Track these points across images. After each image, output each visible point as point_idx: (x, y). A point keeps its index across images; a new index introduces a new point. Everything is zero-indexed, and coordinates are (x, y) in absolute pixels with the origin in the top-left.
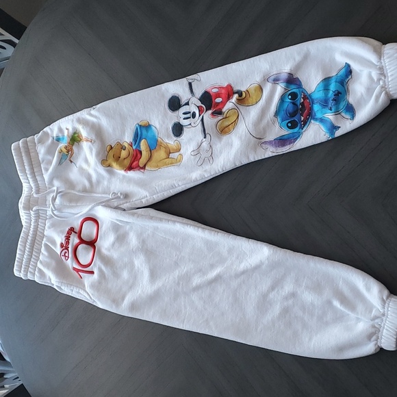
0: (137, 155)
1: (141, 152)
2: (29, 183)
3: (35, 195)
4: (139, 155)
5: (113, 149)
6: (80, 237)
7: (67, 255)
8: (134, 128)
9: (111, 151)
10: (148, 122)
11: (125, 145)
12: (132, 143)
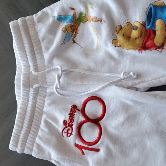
0: (150, 35)
1: (155, 32)
2: (27, 61)
3: (34, 73)
4: (152, 35)
5: (123, 30)
6: (84, 114)
7: (70, 132)
8: (148, 8)
9: (121, 31)
10: (164, 3)
11: (136, 25)
12: (145, 23)
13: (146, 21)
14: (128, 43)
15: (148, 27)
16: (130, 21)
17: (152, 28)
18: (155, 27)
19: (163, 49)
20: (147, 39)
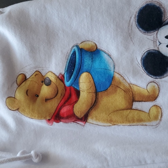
4: (74, 97)
5: (28, 83)
8: (69, 51)
9: (24, 83)
10: (96, 45)
11: (50, 77)
12: (63, 76)
13: (66, 74)
14: (31, 106)
15: (68, 84)
16: (40, 70)
17: (73, 85)
18: (79, 85)
19: (87, 123)
20: (65, 103)
